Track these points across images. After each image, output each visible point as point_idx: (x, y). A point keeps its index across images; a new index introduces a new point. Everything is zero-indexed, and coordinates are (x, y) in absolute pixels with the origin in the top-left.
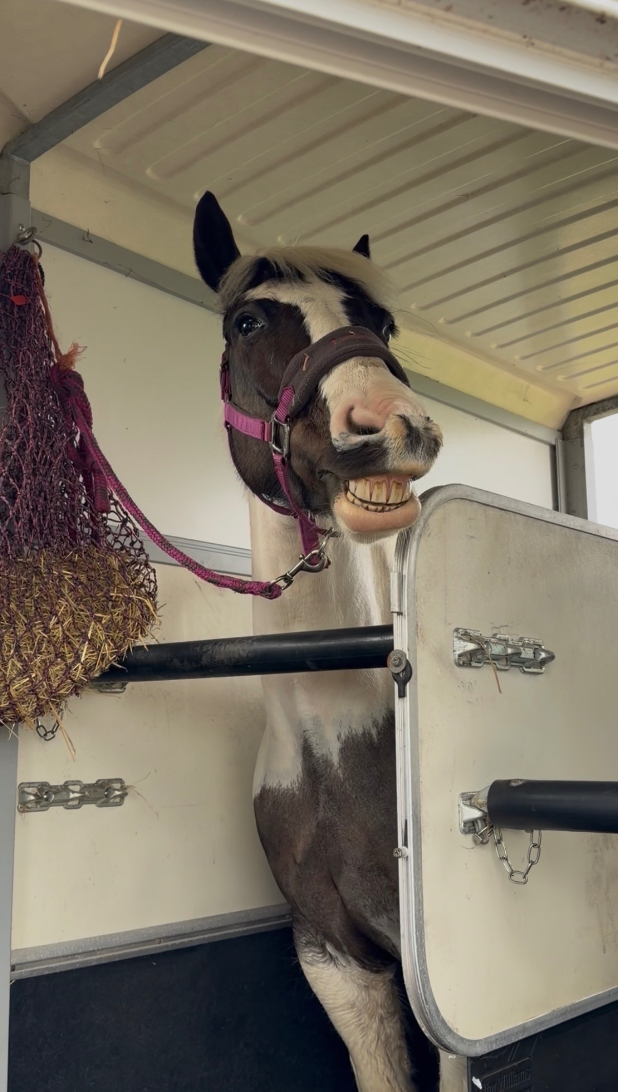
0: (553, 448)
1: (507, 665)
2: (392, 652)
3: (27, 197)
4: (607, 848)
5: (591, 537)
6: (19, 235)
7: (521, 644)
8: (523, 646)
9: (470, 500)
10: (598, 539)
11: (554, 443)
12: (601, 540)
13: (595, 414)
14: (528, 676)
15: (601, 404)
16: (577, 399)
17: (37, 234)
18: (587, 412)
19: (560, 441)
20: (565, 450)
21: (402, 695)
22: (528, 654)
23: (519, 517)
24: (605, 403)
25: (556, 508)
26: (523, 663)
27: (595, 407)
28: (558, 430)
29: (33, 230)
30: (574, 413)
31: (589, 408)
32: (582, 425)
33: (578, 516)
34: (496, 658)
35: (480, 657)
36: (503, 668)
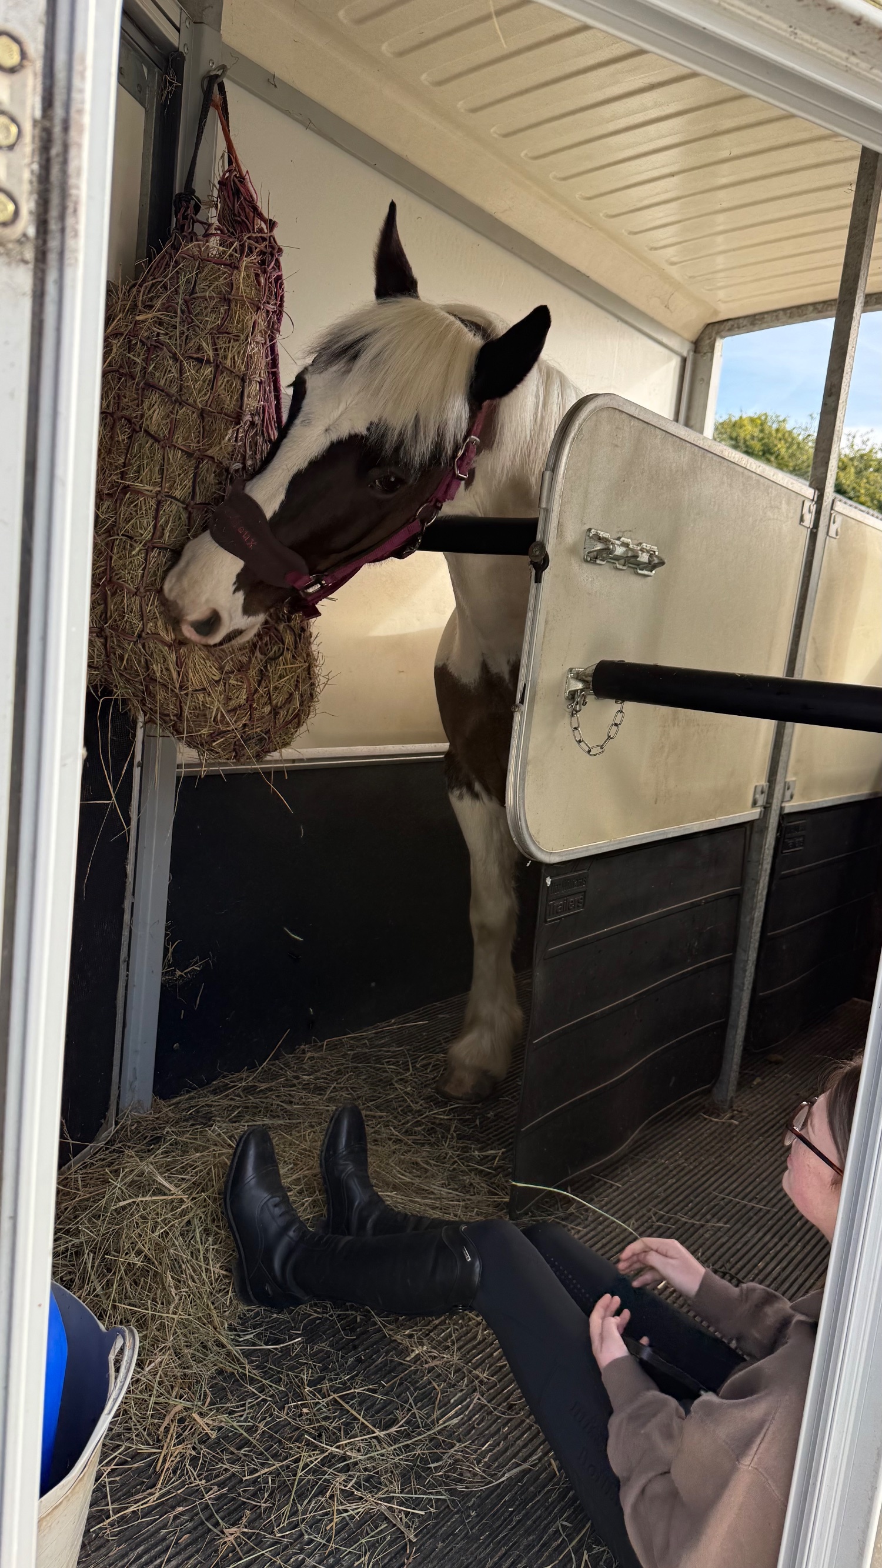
0: (684, 360)
1: (624, 565)
2: (533, 544)
3: (219, 30)
4: (674, 725)
5: (715, 458)
6: (210, 71)
7: (639, 548)
8: (641, 550)
9: (620, 411)
10: (721, 459)
11: (685, 354)
12: (723, 461)
13: (730, 330)
14: (639, 578)
15: (736, 321)
16: (716, 312)
17: (228, 73)
18: (722, 327)
19: (692, 353)
20: (695, 364)
21: (538, 580)
22: (644, 558)
23: (658, 432)
24: (741, 321)
25: (677, 420)
26: (638, 565)
27: (730, 323)
28: (692, 342)
29: (224, 68)
30: (710, 327)
31: (725, 323)
32: (715, 340)
33: (695, 430)
34: (617, 558)
35: (604, 555)
36: (621, 567)
